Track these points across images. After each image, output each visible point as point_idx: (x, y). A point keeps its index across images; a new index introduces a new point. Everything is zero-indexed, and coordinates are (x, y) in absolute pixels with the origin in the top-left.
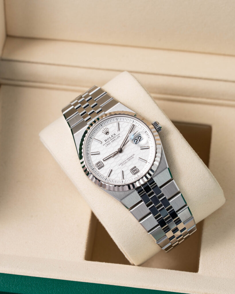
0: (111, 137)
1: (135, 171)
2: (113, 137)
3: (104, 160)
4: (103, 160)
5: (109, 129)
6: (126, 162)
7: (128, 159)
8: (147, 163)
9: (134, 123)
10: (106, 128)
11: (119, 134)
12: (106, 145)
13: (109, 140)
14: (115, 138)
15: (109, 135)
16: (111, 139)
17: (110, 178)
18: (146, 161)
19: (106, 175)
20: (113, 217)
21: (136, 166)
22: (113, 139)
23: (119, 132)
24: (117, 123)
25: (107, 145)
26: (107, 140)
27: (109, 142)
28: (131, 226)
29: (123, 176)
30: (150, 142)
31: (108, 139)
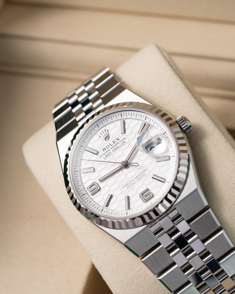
0: (112, 143)
1: (146, 195)
2: (115, 144)
3: (101, 180)
4: (99, 180)
5: (109, 131)
6: (133, 181)
7: (137, 177)
8: (166, 182)
9: (147, 121)
10: (105, 130)
11: (124, 139)
12: (104, 156)
13: (110, 148)
14: (118, 145)
15: (110, 141)
16: (112, 146)
17: (109, 207)
18: (164, 179)
19: (103, 203)
20: (118, 270)
21: (149, 189)
22: (116, 147)
23: (124, 136)
24: (122, 120)
25: (106, 156)
26: (106, 149)
27: (110, 151)
28: (146, 285)
29: (129, 204)
30: (170, 150)
31: (108, 147)
